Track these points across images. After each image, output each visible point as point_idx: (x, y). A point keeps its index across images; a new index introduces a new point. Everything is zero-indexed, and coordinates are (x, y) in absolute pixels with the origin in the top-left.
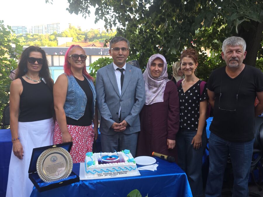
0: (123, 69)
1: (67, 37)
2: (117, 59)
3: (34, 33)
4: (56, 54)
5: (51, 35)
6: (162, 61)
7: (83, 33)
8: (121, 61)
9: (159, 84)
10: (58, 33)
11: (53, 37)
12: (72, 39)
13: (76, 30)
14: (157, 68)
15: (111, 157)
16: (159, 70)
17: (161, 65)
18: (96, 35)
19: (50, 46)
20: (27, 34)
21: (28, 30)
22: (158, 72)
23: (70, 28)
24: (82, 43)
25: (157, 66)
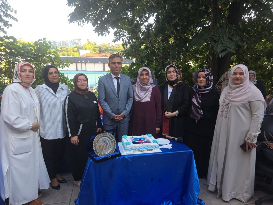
0: (119, 78)
1: (86, 49)
2: (114, 70)
3: (62, 46)
4: (79, 62)
5: (75, 48)
6: (148, 71)
7: (98, 47)
8: (117, 71)
9: (147, 89)
10: (80, 46)
11: (76, 49)
12: (90, 50)
13: (92, 44)
14: (145, 77)
15: (140, 139)
16: (146, 78)
17: (148, 74)
18: (107, 48)
19: (74, 56)
20: (57, 47)
21: (57, 44)
22: (146, 79)
23: (89, 43)
24: (98, 54)
25: (145, 75)
